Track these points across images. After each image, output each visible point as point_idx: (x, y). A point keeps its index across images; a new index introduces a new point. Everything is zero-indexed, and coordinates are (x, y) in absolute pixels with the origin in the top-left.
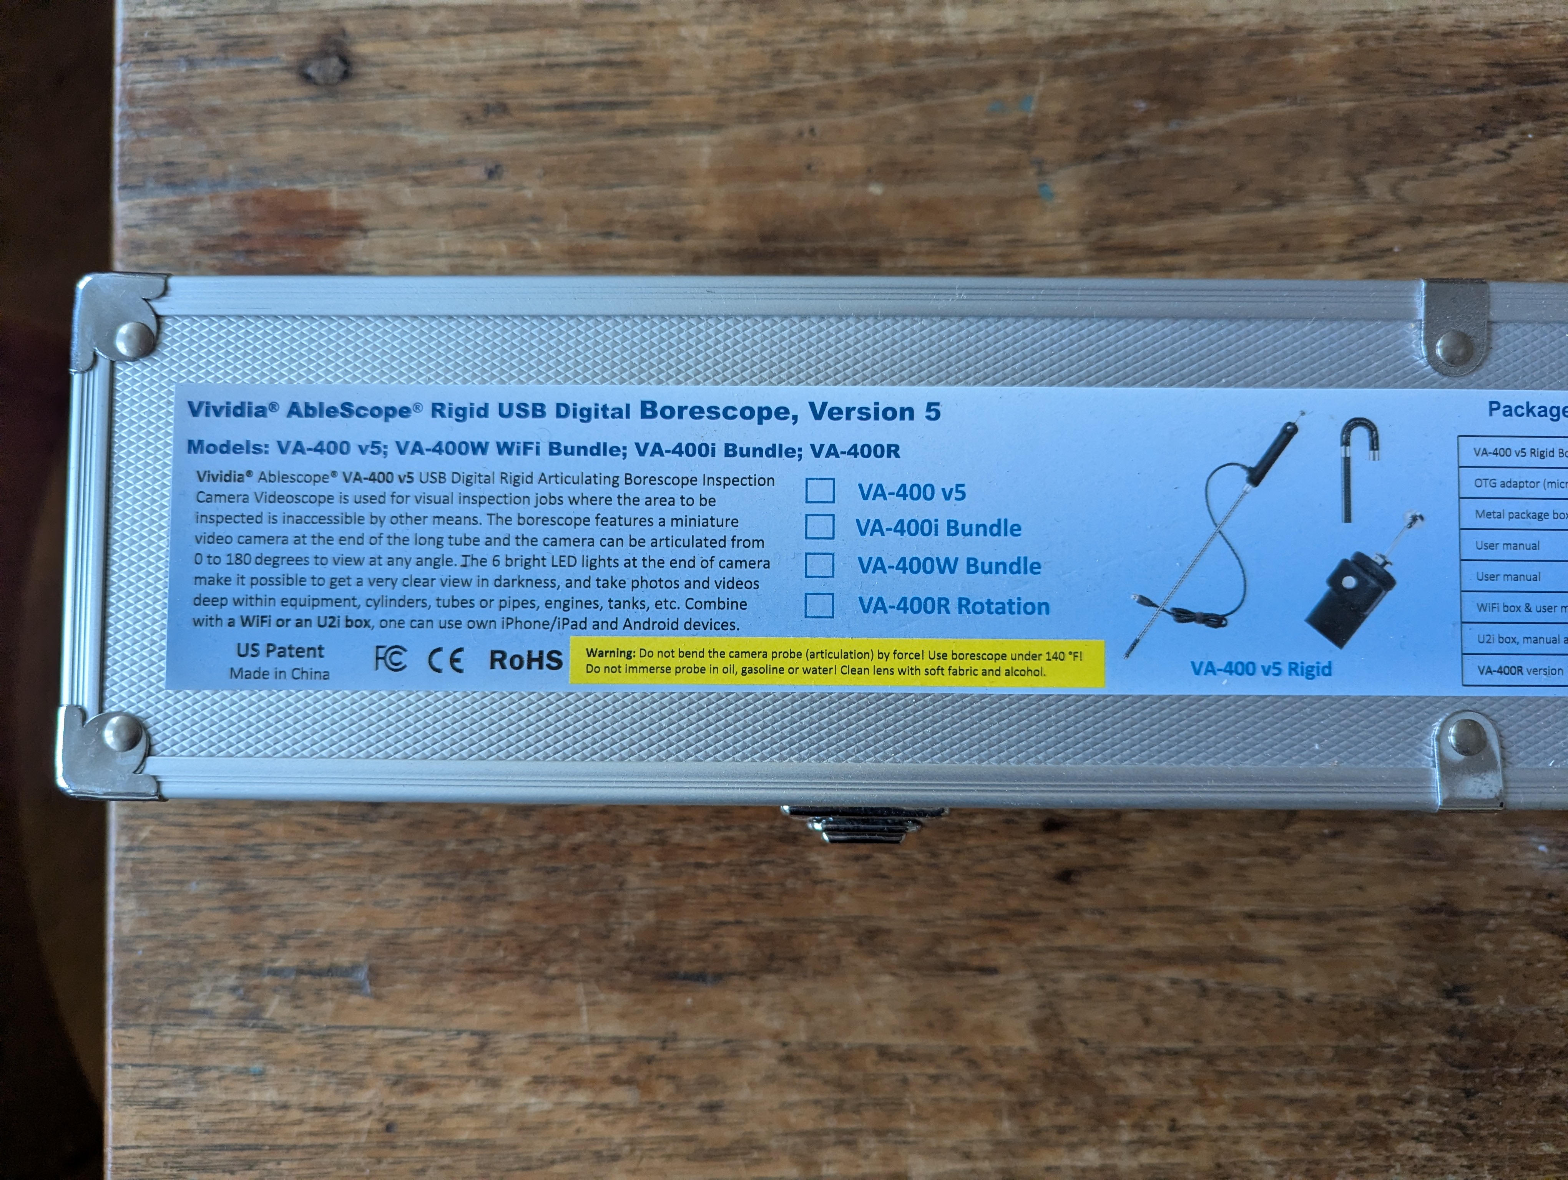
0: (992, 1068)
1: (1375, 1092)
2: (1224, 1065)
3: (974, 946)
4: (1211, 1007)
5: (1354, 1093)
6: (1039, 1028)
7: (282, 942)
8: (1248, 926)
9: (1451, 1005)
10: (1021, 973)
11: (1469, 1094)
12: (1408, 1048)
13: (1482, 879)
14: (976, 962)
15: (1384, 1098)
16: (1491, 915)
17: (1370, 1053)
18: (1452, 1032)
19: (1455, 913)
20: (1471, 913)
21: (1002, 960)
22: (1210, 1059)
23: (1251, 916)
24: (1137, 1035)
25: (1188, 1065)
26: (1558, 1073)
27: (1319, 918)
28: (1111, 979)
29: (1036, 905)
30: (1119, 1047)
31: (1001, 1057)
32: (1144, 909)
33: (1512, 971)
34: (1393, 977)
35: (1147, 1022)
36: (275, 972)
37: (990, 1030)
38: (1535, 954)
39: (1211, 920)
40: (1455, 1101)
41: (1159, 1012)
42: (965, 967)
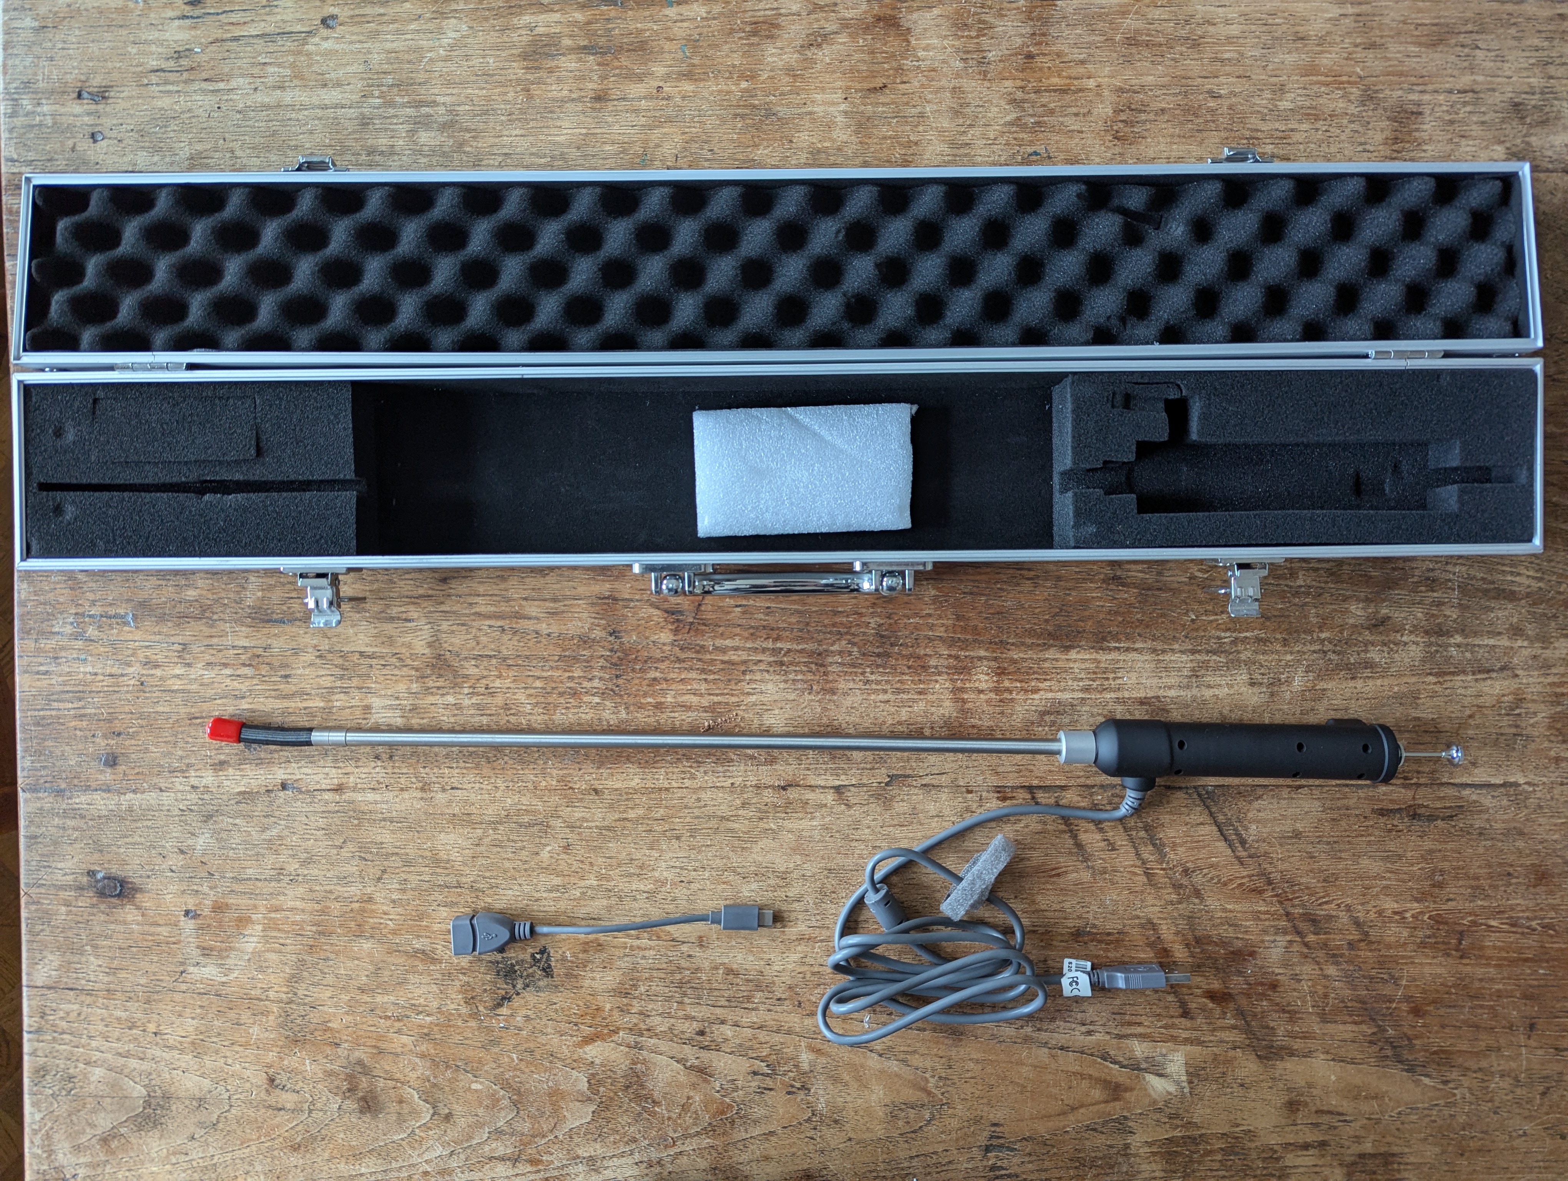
0: (409, 662)
1: (576, 675)
2: (510, 662)
3: (403, 609)
4: (506, 638)
5: (567, 674)
6: (430, 645)
7: (93, 603)
8: (524, 603)
9: (612, 639)
10: (423, 621)
11: (617, 677)
12: (592, 656)
13: (628, 585)
14: (404, 616)
15: (579, 677)
16: (632, 600)
17: (574, 658)
18: (611, 650)
19: (615, 599)
20: (623, 600)
21: (415, 615)
22: (505, 659)
23: (526, 599)
24: (473, 649)
25: (494, 661)
26: (657, 668)
27: (555, 600)
28: (463, 625)
29: (430, 592)
30: (465, 653)
31: (414, 656)
32: (479, 595)
33: (639, 625)
34: (587, 626)
35: (478, 643)
36: (90, 616)
37: (409, 646)
38: (650, 618)
39: (508, 600)
40: (611, 679)
41: (484, 639)
42: (399, 618)
